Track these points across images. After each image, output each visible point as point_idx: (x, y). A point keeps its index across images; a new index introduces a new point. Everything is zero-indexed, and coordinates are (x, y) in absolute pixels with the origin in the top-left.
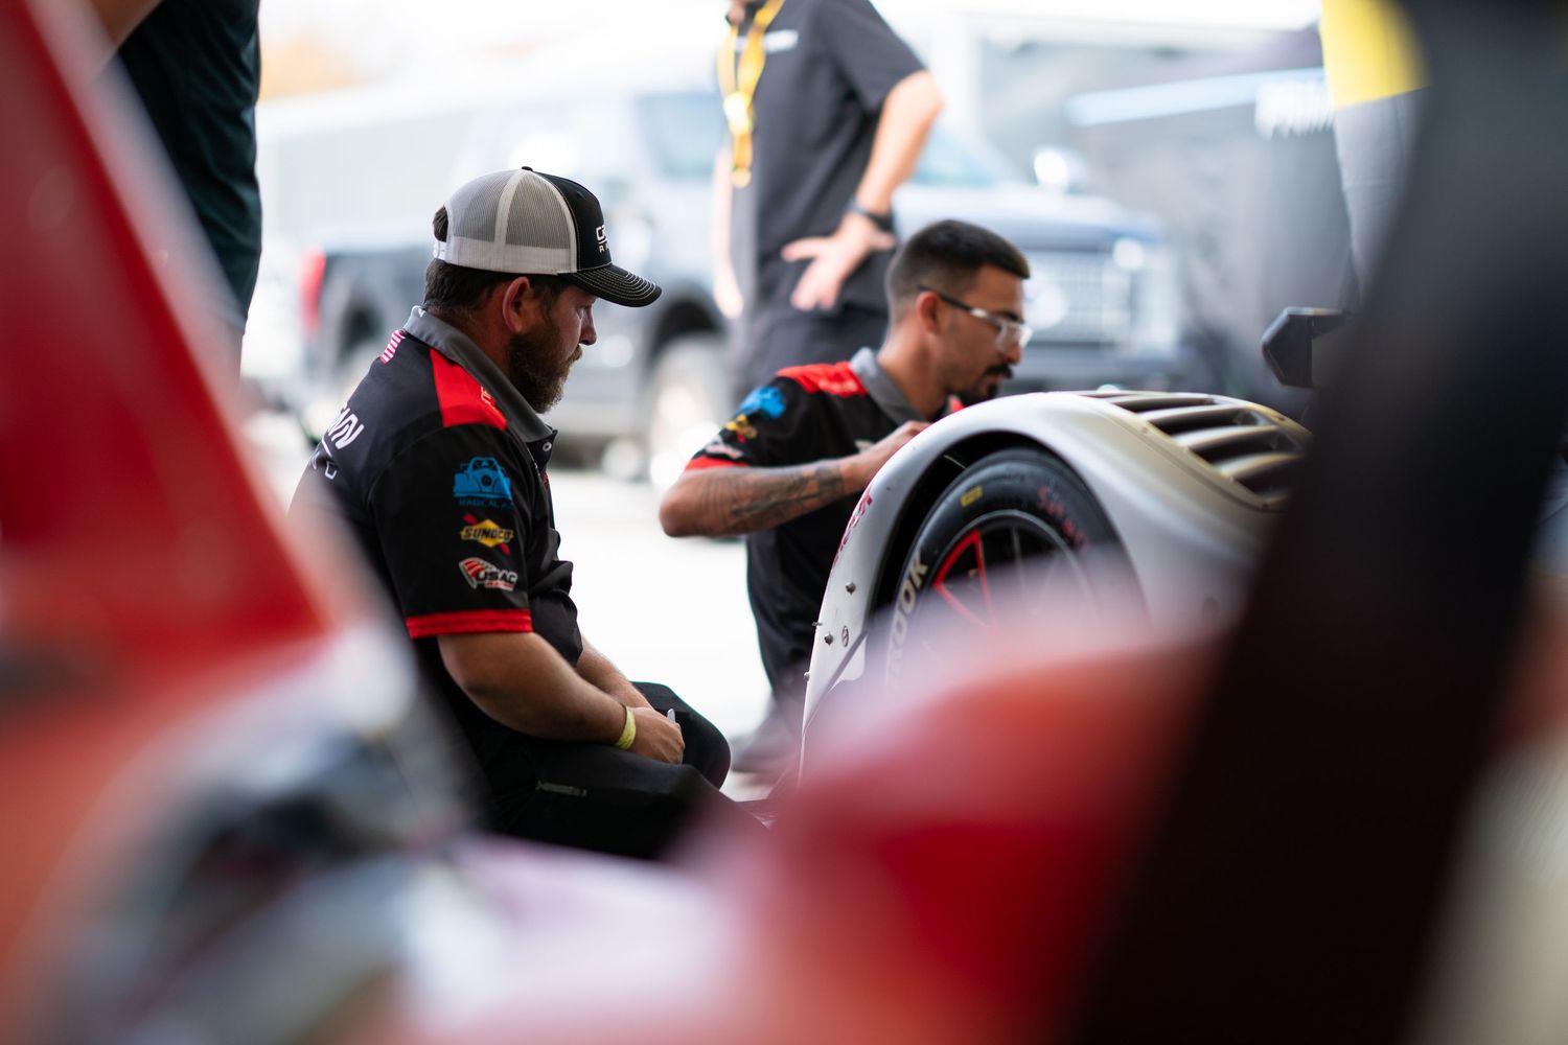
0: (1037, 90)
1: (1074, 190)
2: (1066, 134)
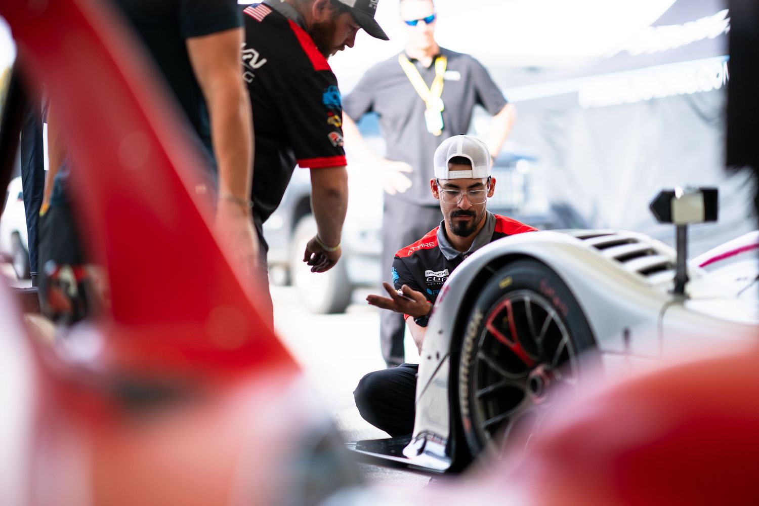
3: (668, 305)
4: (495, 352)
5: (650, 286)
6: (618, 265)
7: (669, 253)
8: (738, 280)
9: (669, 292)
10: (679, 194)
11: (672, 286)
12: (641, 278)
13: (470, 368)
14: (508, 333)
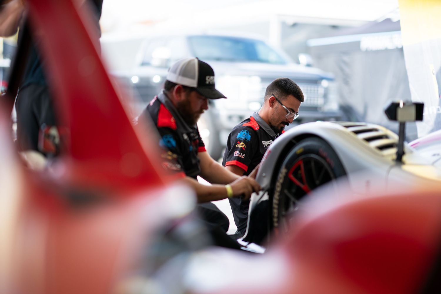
0: (298, 37)
1: (308, 65)
2: (307, 50)
3: (392, 167)
4: (294, 190)
5: (383, 156)
6: (366, 143)
7: (394, 138)
8: (434, 155)
9: (393, 160)
10: (401, 105)
11: (395, 157)
12: (378, 151)
13: (280, 200)
14: (301, 180)
